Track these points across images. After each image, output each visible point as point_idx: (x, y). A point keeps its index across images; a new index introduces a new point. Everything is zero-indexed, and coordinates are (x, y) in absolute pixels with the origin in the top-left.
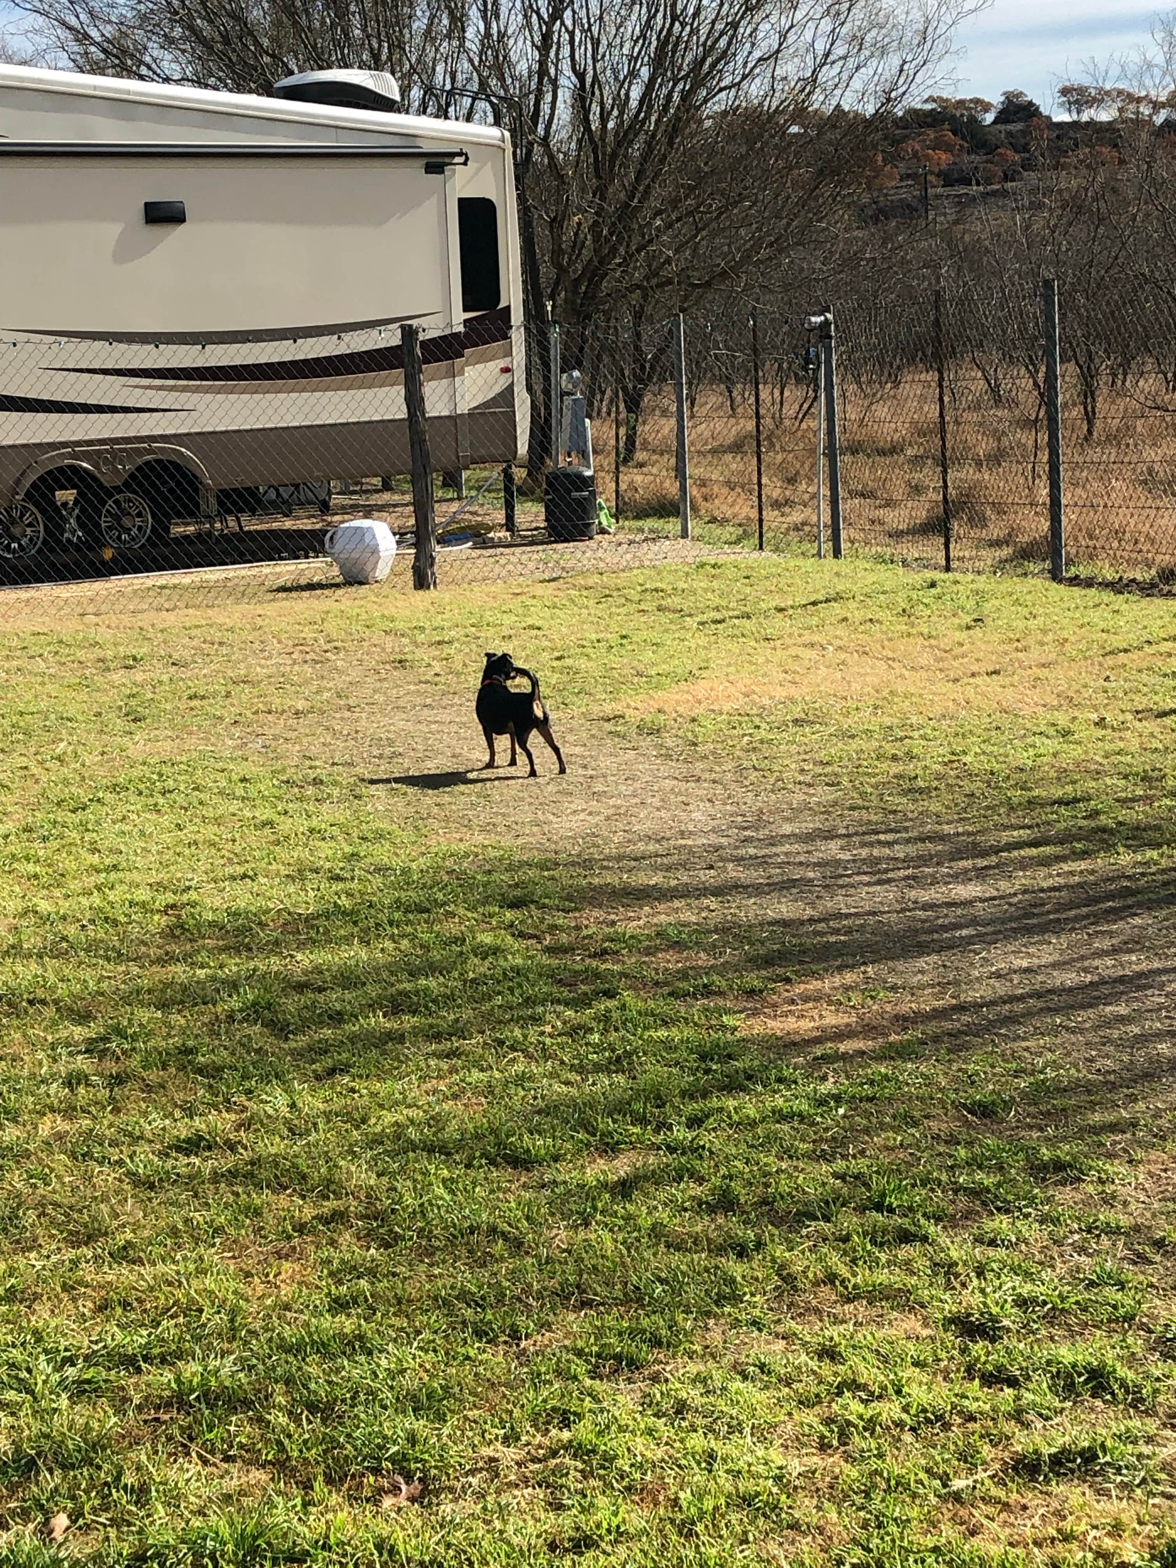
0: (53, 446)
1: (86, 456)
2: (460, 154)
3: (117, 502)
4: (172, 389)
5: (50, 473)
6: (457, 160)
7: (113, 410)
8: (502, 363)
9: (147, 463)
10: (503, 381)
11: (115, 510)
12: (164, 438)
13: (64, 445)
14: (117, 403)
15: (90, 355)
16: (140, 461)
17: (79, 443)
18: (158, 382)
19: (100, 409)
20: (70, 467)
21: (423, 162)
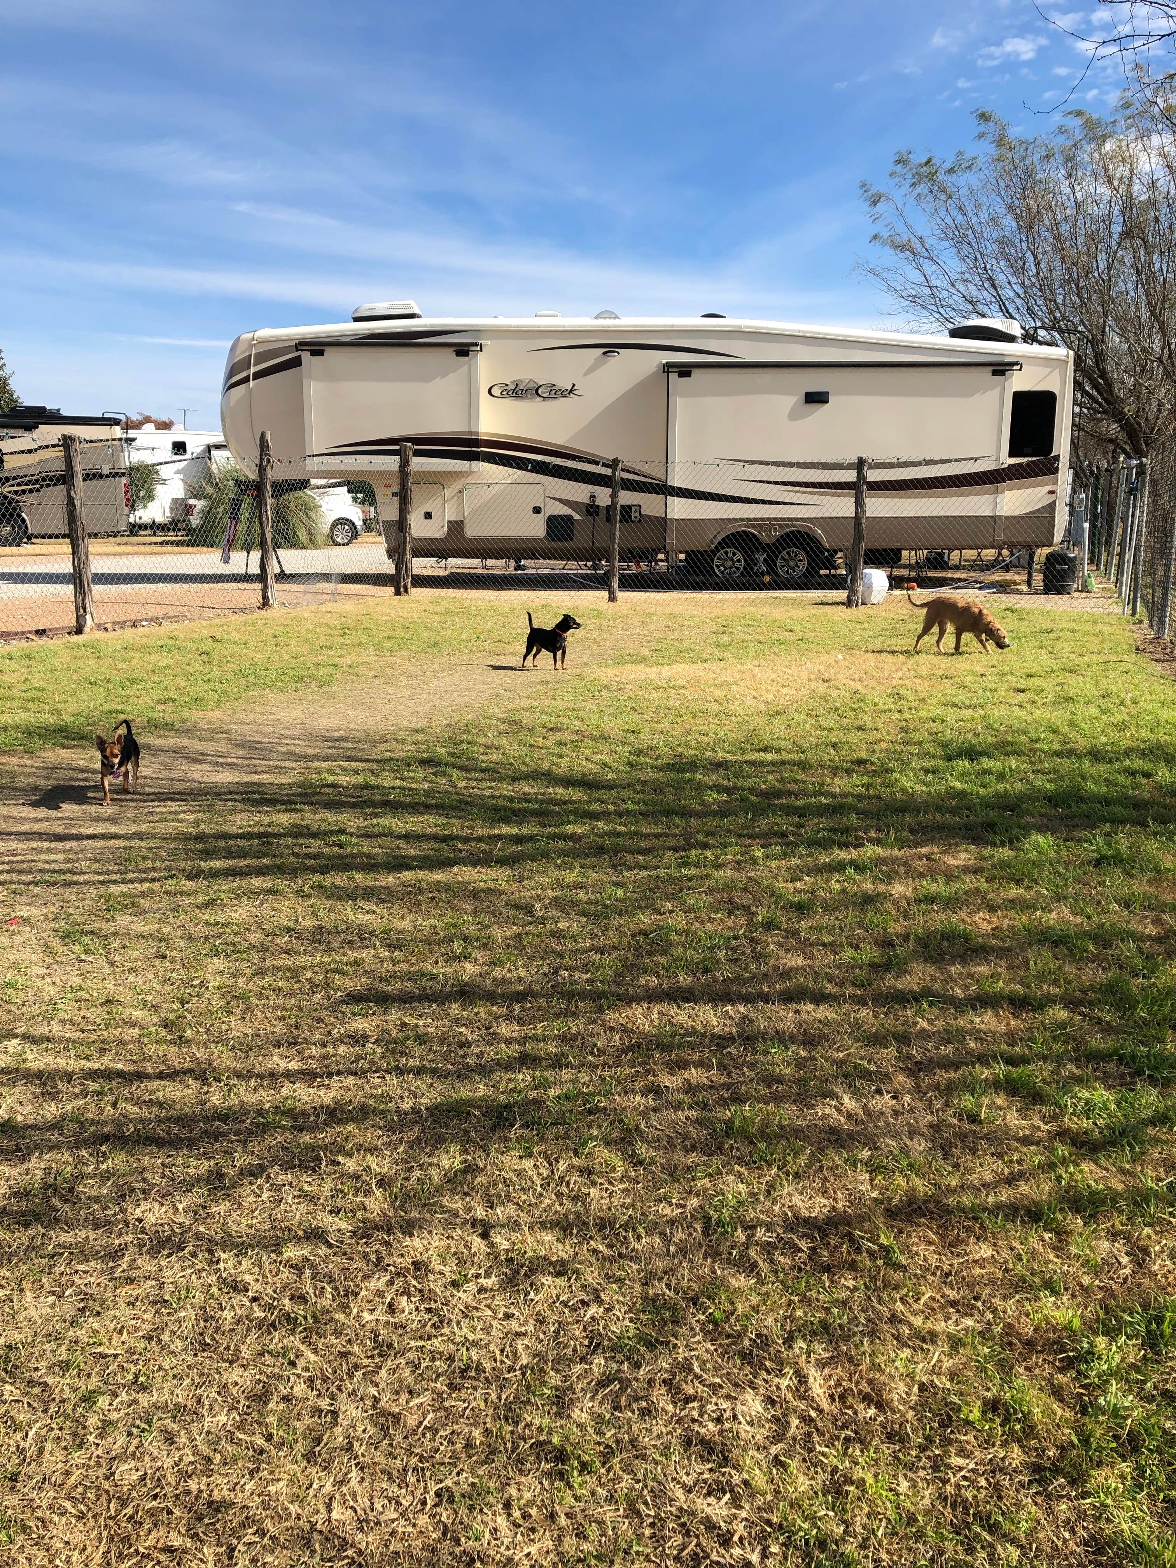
0: (736, 520)
1: (753, 526)
2: (1017, 364)
3: (788, 553)
4: (810, 493)
5: (733, 534)
6: (1016, 367)
7: (778, 503)
8: (1049, 488)
9: (792, 532)
10: (1050, 499)
11: (787, 557)
12: (803, 519)
13: (742, 520)
14: (780, 500)
15: (762, 474)
16: (788, 530)
17: (750, 520)
18: (797, 489)
19: (764, 502)
20: (744, 532)
21: (991, 369)
